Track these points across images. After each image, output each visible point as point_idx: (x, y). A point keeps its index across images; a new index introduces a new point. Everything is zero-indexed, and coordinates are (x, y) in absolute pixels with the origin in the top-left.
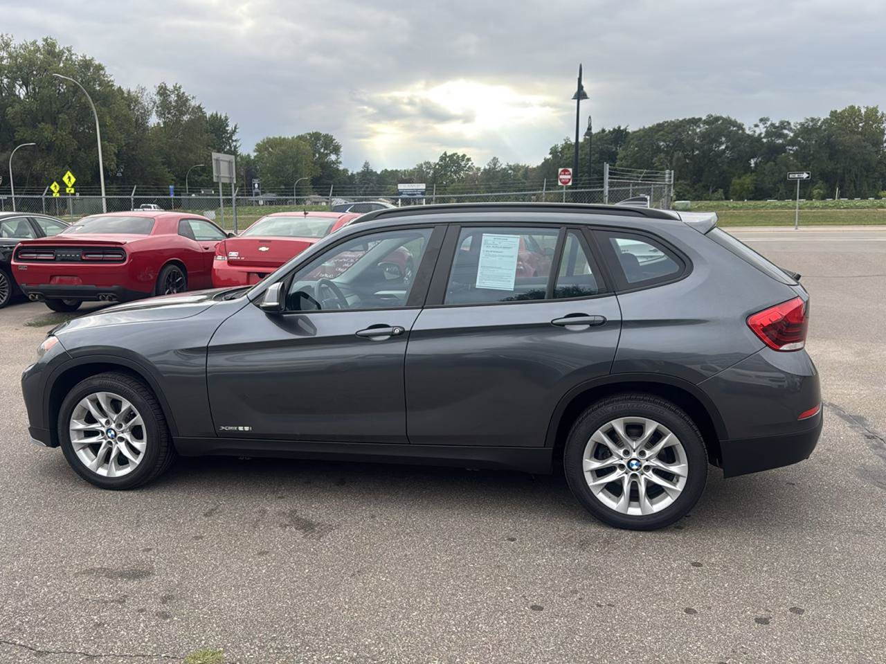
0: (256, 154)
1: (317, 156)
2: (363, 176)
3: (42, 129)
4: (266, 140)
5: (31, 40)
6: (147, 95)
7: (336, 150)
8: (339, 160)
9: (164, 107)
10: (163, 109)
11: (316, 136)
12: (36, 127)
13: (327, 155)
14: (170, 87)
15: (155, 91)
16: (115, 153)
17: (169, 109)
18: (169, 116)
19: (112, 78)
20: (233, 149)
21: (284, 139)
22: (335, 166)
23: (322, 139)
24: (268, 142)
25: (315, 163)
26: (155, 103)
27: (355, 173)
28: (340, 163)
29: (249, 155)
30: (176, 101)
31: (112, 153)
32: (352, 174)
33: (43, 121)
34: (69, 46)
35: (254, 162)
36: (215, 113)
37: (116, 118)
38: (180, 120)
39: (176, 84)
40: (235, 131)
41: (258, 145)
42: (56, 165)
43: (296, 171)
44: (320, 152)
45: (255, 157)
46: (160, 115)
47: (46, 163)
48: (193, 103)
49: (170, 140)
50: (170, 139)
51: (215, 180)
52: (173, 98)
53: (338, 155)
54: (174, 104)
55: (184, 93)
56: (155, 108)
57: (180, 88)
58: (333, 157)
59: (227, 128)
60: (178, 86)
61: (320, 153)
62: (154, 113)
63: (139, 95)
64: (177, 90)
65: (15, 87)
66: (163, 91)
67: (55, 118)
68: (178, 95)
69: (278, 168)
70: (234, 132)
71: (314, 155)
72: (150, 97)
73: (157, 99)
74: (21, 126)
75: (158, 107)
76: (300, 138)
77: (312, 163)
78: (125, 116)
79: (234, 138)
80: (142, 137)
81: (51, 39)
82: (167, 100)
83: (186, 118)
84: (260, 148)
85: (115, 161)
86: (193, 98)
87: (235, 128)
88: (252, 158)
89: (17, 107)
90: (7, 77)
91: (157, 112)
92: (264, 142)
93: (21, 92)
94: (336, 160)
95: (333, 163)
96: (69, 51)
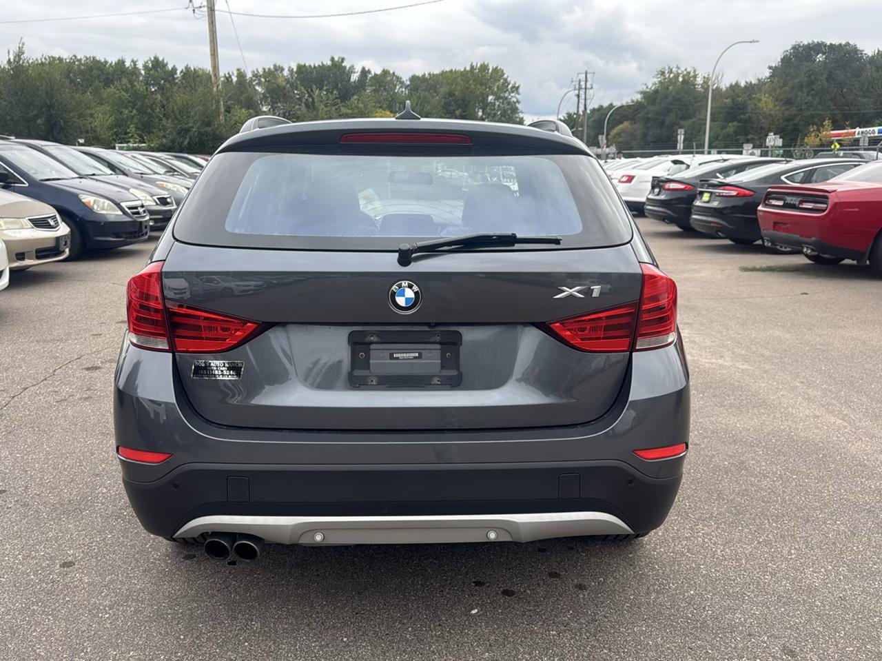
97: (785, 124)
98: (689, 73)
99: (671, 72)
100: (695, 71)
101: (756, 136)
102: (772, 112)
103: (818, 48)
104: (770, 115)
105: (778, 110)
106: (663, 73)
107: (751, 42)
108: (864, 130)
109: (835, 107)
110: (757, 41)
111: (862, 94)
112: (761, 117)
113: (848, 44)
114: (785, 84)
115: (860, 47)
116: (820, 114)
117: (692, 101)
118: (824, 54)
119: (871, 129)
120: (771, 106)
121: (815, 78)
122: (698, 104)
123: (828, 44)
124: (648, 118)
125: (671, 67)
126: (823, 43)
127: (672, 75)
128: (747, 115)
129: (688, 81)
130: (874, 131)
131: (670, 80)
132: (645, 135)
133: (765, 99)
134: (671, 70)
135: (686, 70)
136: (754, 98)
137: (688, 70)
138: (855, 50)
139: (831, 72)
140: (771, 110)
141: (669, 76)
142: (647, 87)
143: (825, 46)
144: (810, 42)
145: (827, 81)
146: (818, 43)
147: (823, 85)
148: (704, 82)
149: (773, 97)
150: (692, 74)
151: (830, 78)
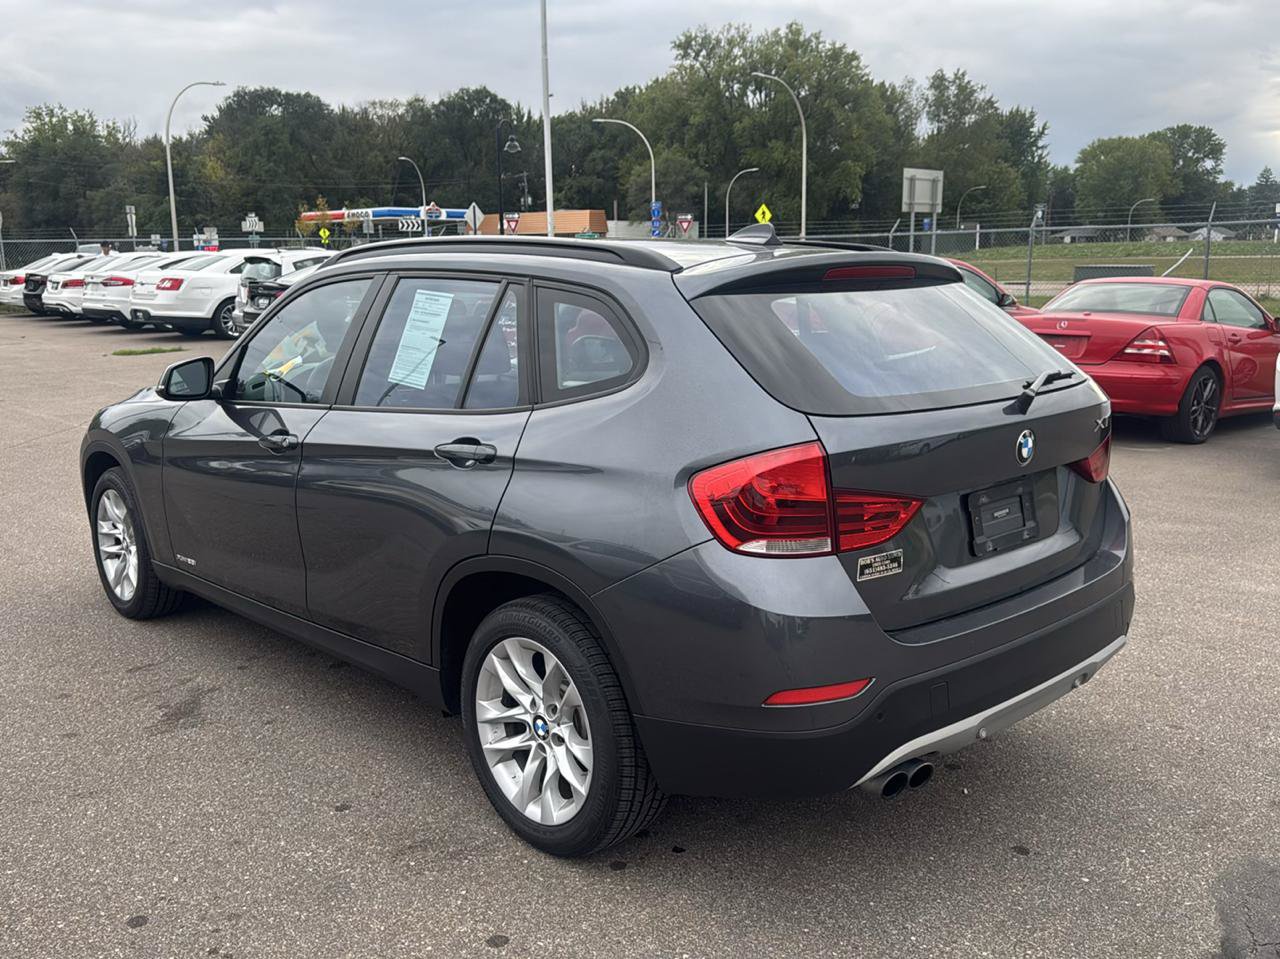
0: (1078, 165)
1: (1181, 163)
2: (1257, 193)
3: (772, 148)
4: (1096, 144)
5: (771, 30)
6: (918, 89)
7: (1216, 151)
8: (1218, 169)
9: (939, 107)
10: (937, 108)
11: (1184, 132)
12: (764, 146)
13: (1198, 160)
14: (950, 75)
15: (926, 84)
16: (860, 176)
17: (946, 108)
18: (946, 117)
19: (867, 71)
20: (1036, 159)
21: (1127, 139)
22: (1211, 178)
23: (1193, 136)
24: (1099, 146)
25: (1175, 175)
26: (927, 100)
27: (1245, 187)
28: (1221, 172)
29: (1066, 169)
30: (956, 96)
31: (857, 176)
32: (1239, 189)
33: (776, 138)
34: (817, 31)
35: (1074, 177)
36: (1015, 108)
37: (868, 127)
38: (960, 122)
39: (958, 70)
40: (1043, 133)
41: (1083, 152)
42: (785, 196)
43: (1135, 190)
44: (1186, 156)
45: (1076, 170)
46: (934, 117)
47: (773, 194)
48: (981, 96)
49: (942, 153)
50: (943, 150)
51: (905, 209)
52: (953, 90)
53: (1217, 159)
54: (953, 99)
55: (969, 82)
56: (927, 109)
57: (963, 75)
58: (1209, 164)
59: (1031, 130)
60: (961, 72)
61: (1185, 158)
62: (924, 115)
63: (907, 90)
64: (959, 79)
65: (746, 95)
66: (939, 82)
67: (790, 131)
68: (959, 87)
69: (1108, 185)
70: (1041, 134)
71: (1175, 162)
72: (920, 91)
73: (931, 94)
74: (750, 146)
75: (930, 107)
76: (1154, 136)
77: (1169, 174)
78: (880, 122)
79: (1040, 144)
80: (903, 150)
81: (796, 24)
82: (943, 95)
83: (970, 119)
84: (1086, 157)
85: (860, 187)
86: (982, 88)
87: (1044, 128)
88: (1072, 172)
89: (747, 121)
90: (739, 82)
91: (928, 113)
92: (1093, 147)
93: (753, 99)
94: (1214, 168)
95: (1208, 172)
96: (817, 38)
97: (244, 199)
98: (83, 118)
99: (51, 114)
100: (90, 116)
101: (207, 215)
102: (225, 183)
103: (269, 96)
104: (222, 187)
105: (232, 180)
106: (38, 116)
107: (214, 84)
108: (355, 211)
109: (306, 180)
110: (223, 84)
111: (336, 163)
112: (210, 190)
113: (308, 95)
114: (235, 144)
115: (325, 99)
116: (289, 188)
117: (99, 160)
118: (280, 105)
119: (364, 210)
120: (221, 173)
121: (274, 138)
122: (108, 166)
123: (283, 92)
124: (29, 184)
125: (51, 107)
126: (275, 90)
127: (54, 120)
128: (190, 185)
129: (84, 131)
130: (367, 215)
131: (53, 127)
132: (29, 211)
133: (211, 164)
134: (52, 111)
135: (76, 113)
136: (196, 162)
137: (81, 113)
138: (318, 105)
139: (294, 131)
140: (222, 179)
141: (51, 121)
142: (16, 136)
143: (279, 94)
144: (258, 88)
145: (291, 143)
146: (269, 90)
147: (286, 148)
148: (110, 134)
149: (222, 161)
150: (87, 120)
151: (294, 138)
